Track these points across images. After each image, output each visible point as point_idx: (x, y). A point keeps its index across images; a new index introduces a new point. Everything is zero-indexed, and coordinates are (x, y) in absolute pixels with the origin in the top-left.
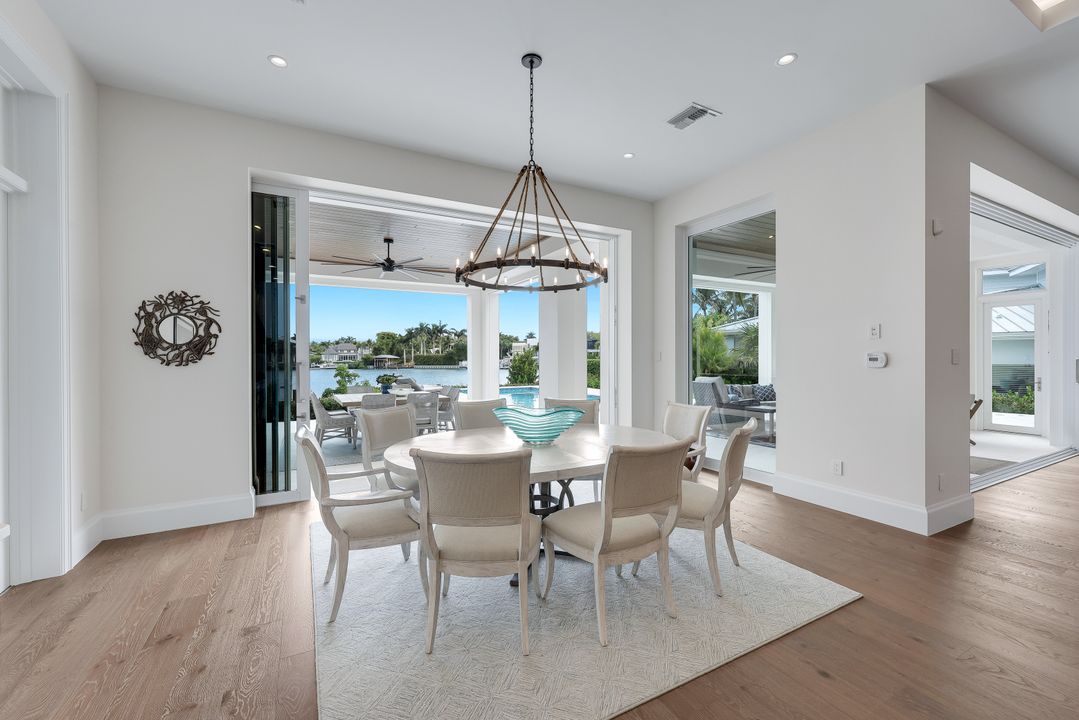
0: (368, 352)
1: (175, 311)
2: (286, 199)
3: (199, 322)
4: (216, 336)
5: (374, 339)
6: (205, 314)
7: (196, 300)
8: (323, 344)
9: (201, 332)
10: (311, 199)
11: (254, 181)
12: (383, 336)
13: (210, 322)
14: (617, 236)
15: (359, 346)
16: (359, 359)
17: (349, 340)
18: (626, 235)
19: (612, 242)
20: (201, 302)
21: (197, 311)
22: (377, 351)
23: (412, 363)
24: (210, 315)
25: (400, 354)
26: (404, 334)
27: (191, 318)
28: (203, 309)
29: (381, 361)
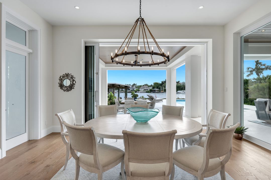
0: (151, 88)
1: (66, 78)
2: (94, 46)
3: (71, 81)
4: (75, 84)
5: (153, 84)
6: (72, 79)
7: (71, 75)
8: (140, 86)
9: (72, 83)
10: (100, 46)
11: (85, 43)
12: (156, 84)
13: (73, 80)
14: (207, 42)
15: (149, 86)
16: (149, 90)
17: (146, 85)
18: (210, 41)
19: (205, 45)
20: (72, 75)
21: (71, 78)
22: (153, 88)
23: (163, 91)
24: (73, 79)
25: (160, 89)
26: (161, 83)
27: (70, 80)
28: (72, 77)
29: (155, 90)
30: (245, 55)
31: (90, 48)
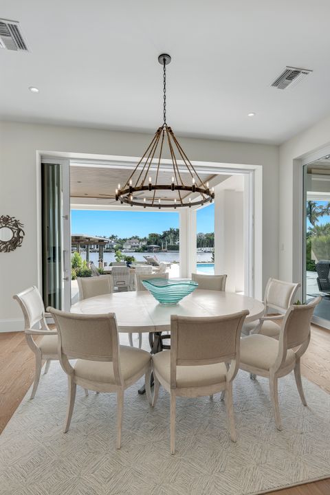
0: (144, 243)
1: (4, 225)
2: (58, 165)
3: (14, 230)
4: (22, 237)
5: (148, 237)
6: (17, 227)
7: (13, 220)
8: (124, 240)
9: (16, 236)
10: (71, 165)
11: (42, 157)
12: (152, 236)
13: (20, 230)
14: (254, 170)
15: (140, 240)
16: (140, 247)
17: (136, 238)
18: (259, 168)
19: (251, 174)
20: (15, 221)
21: (14, 225)
22: (149, 243)
23: (166, 249)
24: (19, 227)
25: (160, 245)
26: (162, 234)
27: (11, 228)
28: (16, 224)
29: (151, 248)
30: (308, 193)
31: (51, 167)
